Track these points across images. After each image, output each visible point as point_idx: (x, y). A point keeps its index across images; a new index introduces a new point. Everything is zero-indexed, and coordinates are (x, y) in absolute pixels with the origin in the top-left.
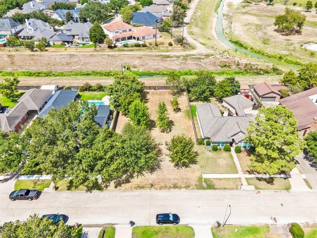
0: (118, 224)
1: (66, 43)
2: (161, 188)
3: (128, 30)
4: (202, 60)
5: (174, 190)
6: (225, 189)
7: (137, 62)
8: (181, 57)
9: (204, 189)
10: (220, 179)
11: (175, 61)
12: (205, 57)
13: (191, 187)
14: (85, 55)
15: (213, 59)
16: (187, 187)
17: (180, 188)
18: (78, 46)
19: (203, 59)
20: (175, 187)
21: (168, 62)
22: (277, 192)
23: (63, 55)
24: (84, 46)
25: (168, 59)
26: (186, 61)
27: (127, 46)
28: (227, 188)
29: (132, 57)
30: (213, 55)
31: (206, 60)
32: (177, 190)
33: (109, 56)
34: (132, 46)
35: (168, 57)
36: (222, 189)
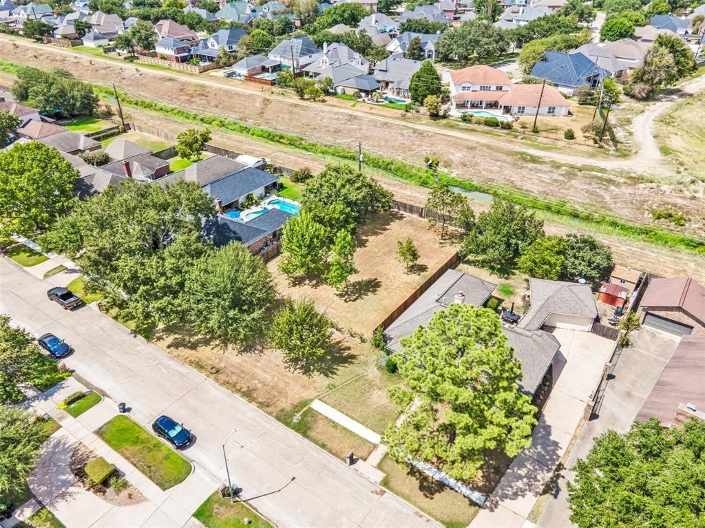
0: (111, 398)
1: (363, 94)
2: (225, 383)
3: (494, 88)
5: (241, 399)
6: (323, 446)
7: (457, 156)
8: (564, 168)
9: (288, 424)
10: (336, 425)
11: (545, 172)
12: (627, 180)
13: (270, 409)
15: (646, 192)
16: (263, 405)
17: (252, 399)
18: (380, 103)
19: (618, 185)
20: (248, 395)
21: (524, 172)
22: (421, 516)
24: (391, 105)
25: (530, 165)
26: (570, 179)
27: (470, 120)
28: (328, 447)
29: (457, 144)
30: (651, 182)
31: (627, 190)
32: (244, 400)
33: (415, 131)
34: (478, 123)
35: (534, 160)
36: (316, 443)
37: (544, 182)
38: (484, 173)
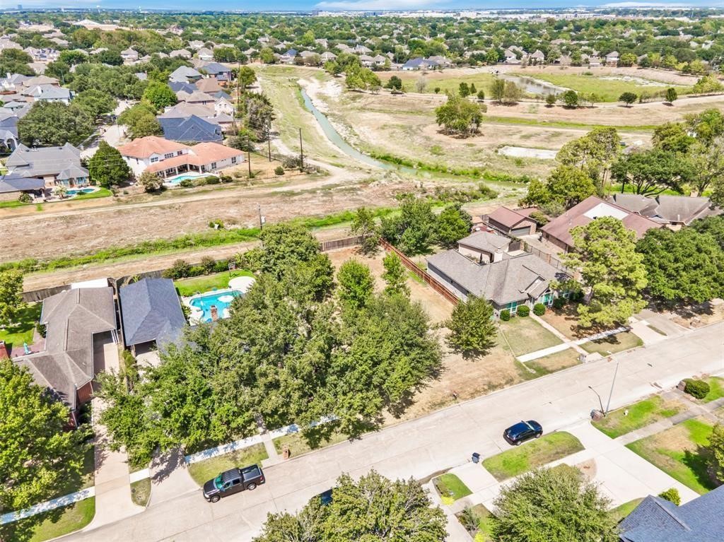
0: (451, 468)
1: (32, 195)
2: (472, 396)
3: (175, 154)
4: (359, 192)
5: (495, 392)
6: (564, 368)
7: (233, 212)
8: (318, 191)
9: (535, 377)
10: (547, 357)
11: (310, 199)
12: (361, 185)
13: (516, 381)
14: (102, 214)
15: (377, 188)
16: (510, 381)
17: (500, 386)
18: (70, 198)
19: (359, 189)
20: (492, 387)
21: (297, 203)
22: (631, 351)
23: (44, 220)
24: (82, 196)
25: (296, 198)
26: (332, 197)
27: (191, 185)
28: (565, 365)
29: (218, 204)
30: (374, 181)
31: (366, 191)
32: (498, 391)
33: (162, 208)
34: (201, 184)
35: (292, 194)
36: (560, 370)
37: (319, 205)
38: (272, 215)
